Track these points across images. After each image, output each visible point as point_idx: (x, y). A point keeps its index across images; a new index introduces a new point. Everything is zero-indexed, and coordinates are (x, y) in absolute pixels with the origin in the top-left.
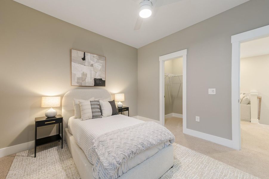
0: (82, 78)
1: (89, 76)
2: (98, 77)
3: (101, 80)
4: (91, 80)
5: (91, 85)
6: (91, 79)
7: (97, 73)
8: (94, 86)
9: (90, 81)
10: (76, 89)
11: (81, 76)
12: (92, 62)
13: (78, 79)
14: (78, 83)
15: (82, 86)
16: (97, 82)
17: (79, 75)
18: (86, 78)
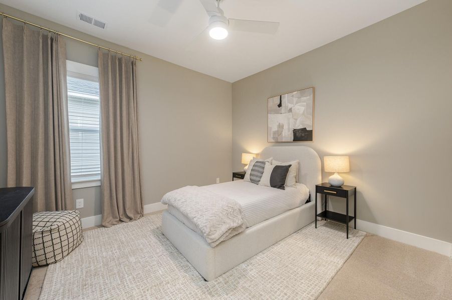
0: (278, 131)
1: (286, 127)
2: (299, 126)
3: (304, 130)
4: (289, 133)
5: (289, 141)
6: (289, 131)
7: (297, 119)
8: (294, 140)
9: (288, 135)
10: (273, 146)
11: (276, 130)
12: (290, 106)
13: (275, 133)
14: (274, 138)
15: (278, 143)
16: (298, 134)
17: (275, 128)
18: (282, 131)
